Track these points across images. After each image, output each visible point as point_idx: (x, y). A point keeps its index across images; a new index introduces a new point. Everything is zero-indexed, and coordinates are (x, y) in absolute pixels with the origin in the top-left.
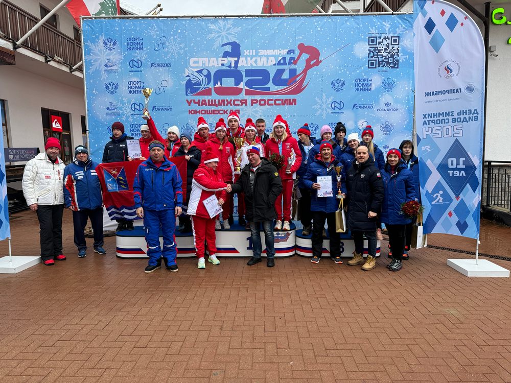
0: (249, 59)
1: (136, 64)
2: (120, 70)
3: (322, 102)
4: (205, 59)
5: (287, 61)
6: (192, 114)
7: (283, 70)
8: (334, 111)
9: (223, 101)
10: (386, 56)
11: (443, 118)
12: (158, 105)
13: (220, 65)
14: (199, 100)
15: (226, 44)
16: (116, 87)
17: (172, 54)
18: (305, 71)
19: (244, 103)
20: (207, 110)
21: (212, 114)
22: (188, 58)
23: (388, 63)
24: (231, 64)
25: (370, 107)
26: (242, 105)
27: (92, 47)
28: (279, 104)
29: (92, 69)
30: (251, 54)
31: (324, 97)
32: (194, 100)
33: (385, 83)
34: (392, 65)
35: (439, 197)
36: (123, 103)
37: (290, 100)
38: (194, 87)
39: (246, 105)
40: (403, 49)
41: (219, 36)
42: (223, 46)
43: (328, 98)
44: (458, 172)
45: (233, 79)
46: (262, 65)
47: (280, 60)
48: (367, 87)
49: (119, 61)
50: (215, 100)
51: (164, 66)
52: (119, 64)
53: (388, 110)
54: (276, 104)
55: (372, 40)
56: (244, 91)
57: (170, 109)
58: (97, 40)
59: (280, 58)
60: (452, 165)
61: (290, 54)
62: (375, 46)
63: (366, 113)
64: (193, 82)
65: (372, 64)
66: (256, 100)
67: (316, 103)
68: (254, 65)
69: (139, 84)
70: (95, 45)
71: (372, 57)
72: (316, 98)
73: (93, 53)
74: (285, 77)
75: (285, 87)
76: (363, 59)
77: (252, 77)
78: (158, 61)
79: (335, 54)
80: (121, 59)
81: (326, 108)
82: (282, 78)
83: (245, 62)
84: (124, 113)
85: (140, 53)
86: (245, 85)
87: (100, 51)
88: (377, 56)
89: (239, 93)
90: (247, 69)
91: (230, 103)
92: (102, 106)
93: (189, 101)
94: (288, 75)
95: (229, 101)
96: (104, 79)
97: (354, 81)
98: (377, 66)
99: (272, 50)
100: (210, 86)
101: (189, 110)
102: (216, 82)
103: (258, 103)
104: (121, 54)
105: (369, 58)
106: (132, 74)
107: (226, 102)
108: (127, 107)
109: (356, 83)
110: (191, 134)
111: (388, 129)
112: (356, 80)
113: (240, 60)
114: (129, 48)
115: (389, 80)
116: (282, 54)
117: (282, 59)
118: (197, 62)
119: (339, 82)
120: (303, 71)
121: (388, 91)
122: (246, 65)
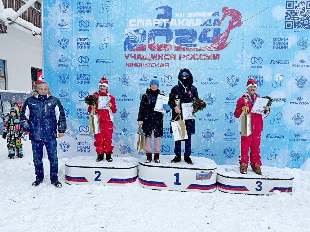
0: (179, 20)
1: (84, 24)
2: (71, 29)
3: (243, 58)
4: (141, 20)
5: (212, 22)
6: (129, 66)
8: (253, 65)
9: (156, 56)
10: (301, 19)
12: (101, 58)
13: (154, 25)
14: (135, 55)
15: (160, 8)
16: (67, 43)
17: (114, 16)
18: (228, 31)
22: (127, 19)
23: (303, 24)
24: (163, 24)
25: (286, 62)
26: (171, 59)
27: (50, 9)
28: (204, 59)
29: (49, 28)
30: (181, 16)
31: (245, 53)
32: (131, 55)
33: (300, 42)
36: (72, 56)
38: (132, 43)
42: (157, 9)
43: (248, 54)
45: (165, 37)
46: (190, 25)
47: (206, 22)
48: (284, 45)
49: (71, 21)
51: (107, 26)
52: (70, 24)
53: (302, 66)
54: (201, 59)
55: (289, 5)
57: (111, 62)
58: (53, 4)
59: (206, 20)
61: (215, 16)
62: (292, 10)
63: (282, 68)
64: (131, 40)
65: (289, 25)
66: (184, 55)
67: (236, 58)
68: (183, 25)
69: (86, 41)
70: (52, 9)
71: (289, 19)
73: (50, 15)
74: (210, 36)
75: (210, 44)
76: (280, 21)
77: (181, 35)
78: (102, 22)
79: (256, 16)
80: (73, 20)
81: (246, 63)
82: (207, 36)
83: (175, 23)
84: (73, 64)
85: (88, 15)
86: (175, 42)
87: (56, 13)
88: (294, 18)
89: (170, 49)
90: (178, 29)
91: (161, 57)
92: (55, 59)
93: (127, 55)
94: (213, 34)
95: (160, 56)
96: (58, 36)
97: (272, 40)
98: (293, 27)
99: (200, 13)
100: (145, 43)
101: (127, 63)
102: (150, 39)
103: (186, 58)
104: (73, 16)
105: (286, 20)
106: (81, 32)
107: (158, 57)
108: (75, 60)
109: (274, 42)
110: (127, 83)
111: (301, 82)
112: (273, 39)
113: (171, 21)
114: (79, 11)
115: (304, 39)
116: (208, 16)
117: (208, 20)
118: (135, 23)
119: (259, 41)
120: (226, 31)
121: (303, 49)
122: (176, 26)
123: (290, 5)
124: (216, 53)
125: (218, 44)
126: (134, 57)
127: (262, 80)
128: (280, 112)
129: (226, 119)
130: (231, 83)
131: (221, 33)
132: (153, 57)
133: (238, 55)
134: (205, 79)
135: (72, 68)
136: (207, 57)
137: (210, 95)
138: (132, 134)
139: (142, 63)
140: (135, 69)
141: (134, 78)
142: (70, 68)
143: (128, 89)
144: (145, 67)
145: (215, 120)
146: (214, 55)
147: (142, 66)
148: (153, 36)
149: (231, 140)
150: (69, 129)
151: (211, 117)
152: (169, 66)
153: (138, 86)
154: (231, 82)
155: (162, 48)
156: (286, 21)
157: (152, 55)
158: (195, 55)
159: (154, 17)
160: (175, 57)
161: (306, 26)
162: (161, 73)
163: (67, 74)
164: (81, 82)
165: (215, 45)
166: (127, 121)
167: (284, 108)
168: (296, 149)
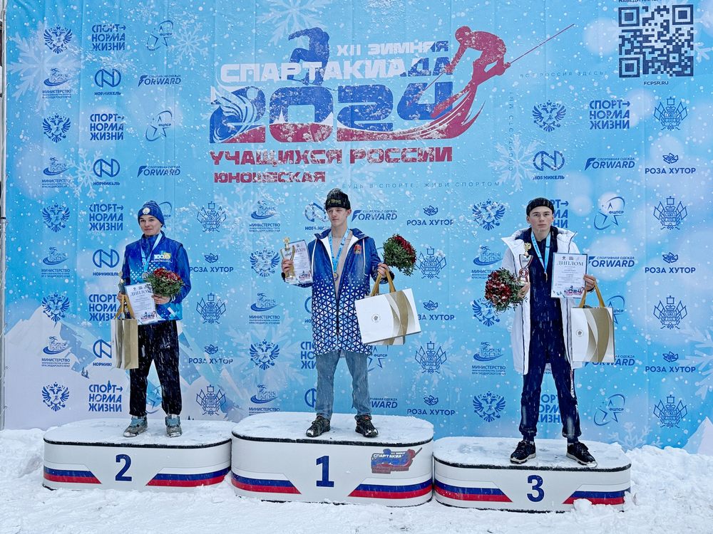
0: (347, 64)
1: (108, 78)
2: (75, 91)
3: (513, 154)
4: (252, 66)
5: (432, 68)
6: (222, 181)
8: (539, 173)
9: (290, 153)
10: (661, 50)
13: (284, 78)
14: (237, 153)
15: (298, 34)
16: (66, 127)
17: (184, 56)
18: (472, 89)
21: (264, 181)
22: (216, 64)
23: (667, 64)
24: (308, 74)
25: (629, 164)
26: (330, 161)
27: (23, 45)
28: (413, 160)
29: (21, 89)
30: (352, 53)
31: (517, 143)
32: (228, 153)
33: (661, 109)
34: (677, 69)
38: (229, 124)
39: (339, 161)
40: (703, 31)
41: (284, 18)
42: (292, 37)
43: (525, 144)
45: (311, 108)
46: (375, 77)
47: (416, 65)
48: (619, 119)
49: (75, 72)
51: (167, 82)
52: (73, 79)
53: (672, 171)
54: (405, 160)
55: (627, 16)
57: (177, 172)
59: (415, 61)
61: (439, 50)
62: (634, 28)
63: (618, 178)
64: (227, 115)
65: (629, 68)
67: (496, 156)
68: (358, 76)
69: (112, 120)
70: (28, 42)
71: (628, 52)
73: (23, 58)
74: (427, 102)
75: (428, 122)
76: (606, 58)
77: (352, 101)
78: (154, 72)
79: (542, 48)
80: (80, 69)
81: (522, 167)
82: (420, 102)
83: (338, 71)
84: (79, 181)
85: (117, 56)
86: (339, 118)
87: (38, 54)
88: (641, 50)
89: (325, 136)
90: (344, 86)
91: (305, 157)
92: (35, 167)
93: (216, 155)
94: (433, 96)
95: (302, 154)
96: (42, 110)
97: (587, 107)
98: (641, 71)
99: (399, 44)
100: (262, 124)
101: (216, 174)
102: (275, 113)
103: (366, 158)
104: (81, 60)
105: (621, 54)
106: (100, 98)
107: (295, 157)
108: (84, 169)
109: (593, 110)
110: (218, 224)
111: (672, 215)
112: (591, 105)
113: (327, 67)
114: (96, 47)
115: (671, 102)
117: (419, 62)
118: (237, 73)
119: (552, 110)
120: (467, 88)
121: (671, 128)
122: (339, 77)
123: (629, 17)
124: (443, 144)
125: (446, 121)
126: (236, 158)
127: (566, 211)
128: (618, 293)
129: (475, 316)
130: (484, 222)
131: (454, 93)
132: (285, 157)
133: (499, 147)
134: (418, 212)
135: (78, 191)
136: (419, 154)
137: (431, 252)
138: (230, 358)
139: (254, 174)
140: (238, 189)
141: (236, 212)
142: (71, 191)
143: (221, 240)
144: (262, 184)
145: (447, 317)
146: (438, 149)
147: (255, 181)
148: (282, 104)
149: (491, 371)
150: (69, 350)
151: (436, 311)
152: (323, 180)
153: (245, 233)
154: (485, 218)
155: (305, 135)
156: (621, 57)
157: (281, 153)
158: (389, 150)
159: (284, 58)
160: (339, 157)
161: (674, 69)
162: (305, 199)
163: (65, 205)
164: (98, 227)
165: (440, 125)
166: (217, 326)
167: (629, 283)
168: (671, 393)
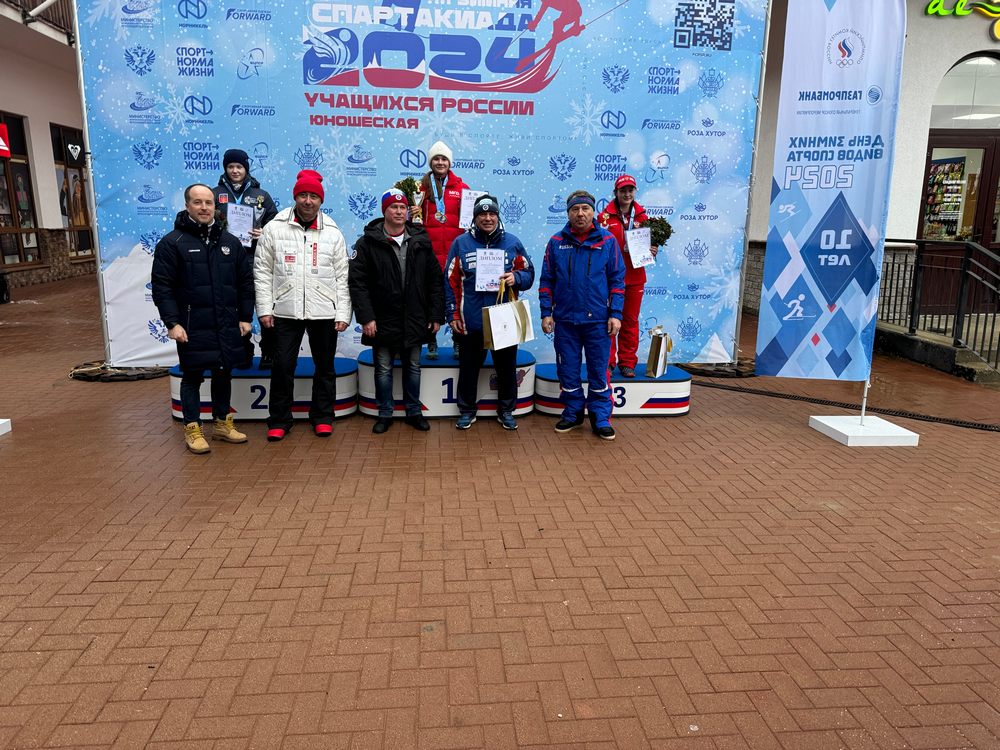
1: (193, 9)
2: (157, 21)
3: (584, 112)
6: (317, 123)
7: (507, 42)
8: (605, 131)
9: (384, 99)
10: (708, 25)
11: (825, 149)
12: (243, 101)
14: (332, 96)
16: (151, 59)
19: (427, 105)
20: (350, 118)
21: (359, 125)
23: (712, 38)
24: (400, 20)
25: (675, 126)
26: (422, 109)
28: (499, 112)
29: (95, 15)
30: (442, 2)
31: (589, 102)
32: (322, 95)
33: (704, 79)
34: (719, 43)
35: (798, 307)
36: (166, 95)
37: (521, 103)
38: (322, 66)
39: (432, 109)
40: (741, 11)
43: (595, 103)
44: (836, 257)
45: (404, 54)
46: (465, 27)
47: (502, 19)
48: (671, 85)
50: (367, 97)
51: (256, 17)
52: (154, 7)
53: (707, 133)
54: (493, 112)
56: (427, 79)
57: (269, 111)
60: (827, 243)
61: (523, 7)
62: (688, 2)
63: (667, 138)
64: (320, 56)
65: (682, 39)
66: (453, 101)
67: (571, 113)
68: (449, 25)
69: (201, 55)
71: (682, 24)
72: (573, 104)
74: (512, 56)
75: (512, 76)
76: (664, 28)
78: (242, 6)
79: (612, 13)
81: (592, 124)
84: (169, 118)
88: (692, 23)
91: (398, 103)
92: (119, 102)
93: (311, 96)
95: (395, 100)
96: (121, 40)
98: (691, 43)
103: (456, 107)
105: (676, 25)
106: (186, 30)
107: (389, 103)
108: (174, 105)
109: (651, 76)
110: (315, 166)
111: (705, 171)
112: (650, 70)
113: (418, 14)
115: (712, 73)
116: (506, 6)
117: (506, 16)
118: (328, 13)
119: (619, 73)
120: (548, 46)
121: (710, 95)
122: (431, 25)
124: (526, 98)
132: (379, 102)
134: (503, 162)
135: (169, 129)
140: (334, 132)
141: (332, 155)
142: (162, 128)
147: (351, 125)
152: (417, 127)
153: (343, 176)
154: (560, 169)
156: (676, 28)
157: (375, 97)
158: (478, 101)
160: (431, 105)
161: (716, 43)
163: (156, 143)
164: (194, 165)
168: (691, 315)
